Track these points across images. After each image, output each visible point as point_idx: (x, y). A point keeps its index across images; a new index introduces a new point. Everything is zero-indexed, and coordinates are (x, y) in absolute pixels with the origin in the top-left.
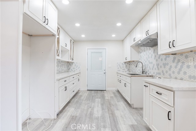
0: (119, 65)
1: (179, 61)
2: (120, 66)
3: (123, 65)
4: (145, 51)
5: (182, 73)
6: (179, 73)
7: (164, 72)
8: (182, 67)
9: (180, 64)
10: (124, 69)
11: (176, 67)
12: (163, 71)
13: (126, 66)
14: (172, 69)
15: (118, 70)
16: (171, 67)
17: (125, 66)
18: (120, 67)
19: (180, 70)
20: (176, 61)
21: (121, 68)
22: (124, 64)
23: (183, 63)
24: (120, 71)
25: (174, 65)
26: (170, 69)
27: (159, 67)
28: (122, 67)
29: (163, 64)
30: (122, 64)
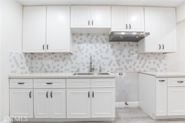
0: (14, 58)
1: (142, 58)
2: (16, 61)
3: (22, 58)
4: (91, 43)
5: (145, 67)
6: (142, 67)
7: (128, 67)
8: (145, 63)
9: (143, 61)
10: (24, 68)
11: (140, 63)
12: (125, 67)
13: (27, 61)
14: (136, 65)
15: (12, 72)
16: (135, 63)
17: (24, 60)
18: (17, 63)
19: (144, 65)
20: (140, 58)
21: (18, 66)
22: (23, 56)
23: (146, 60)
24: (15, 72)
25: (138, 61)
26: (134, 65)
27: (120, 63)
28: (19, 64)
29: (126, 60)
30: (21, 56)
